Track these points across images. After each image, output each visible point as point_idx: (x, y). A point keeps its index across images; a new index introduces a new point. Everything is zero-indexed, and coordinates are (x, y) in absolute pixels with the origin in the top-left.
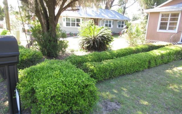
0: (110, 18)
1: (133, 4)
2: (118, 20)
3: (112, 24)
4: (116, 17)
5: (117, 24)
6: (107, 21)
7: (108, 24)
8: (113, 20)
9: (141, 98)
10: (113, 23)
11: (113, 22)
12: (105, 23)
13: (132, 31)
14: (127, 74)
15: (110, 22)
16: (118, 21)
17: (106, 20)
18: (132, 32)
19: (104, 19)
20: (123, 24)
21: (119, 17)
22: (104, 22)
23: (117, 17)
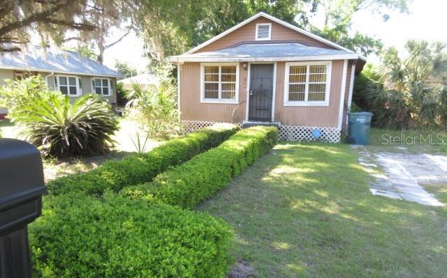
0: (72, 70)
1: (120, 40)
2: (92, 77)
3: (77, 86)
4: (86, 68)
5: (92, 86)
6: (63, 80)
7: (68, 86)
8: (79, 76)
9: (271, 240)
10: (80, 84)
11: (80, 81)
12: (59, 85)
13: (150, 103)
14: (207, 198)
15: (72, 80)
16: (94, 79)
17: (71, 76)
18: (149, 105)
19: (55, 74)
20: (107, 85)
21: (94, 68)
22: (56, 82)
23: (88, 70)
